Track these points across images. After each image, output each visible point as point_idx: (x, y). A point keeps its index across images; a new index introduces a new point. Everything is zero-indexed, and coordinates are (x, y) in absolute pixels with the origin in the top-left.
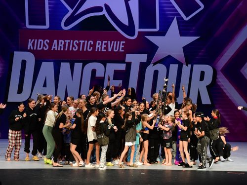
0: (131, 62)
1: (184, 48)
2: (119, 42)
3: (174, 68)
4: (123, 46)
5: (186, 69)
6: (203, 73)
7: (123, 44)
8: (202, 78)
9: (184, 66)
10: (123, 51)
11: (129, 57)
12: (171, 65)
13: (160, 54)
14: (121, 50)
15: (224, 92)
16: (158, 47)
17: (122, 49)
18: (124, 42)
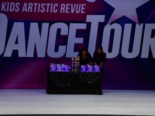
0: (91, 22)
1: (136, 9)
2: (80, 5)
3: (128, 27)
4: (84, 8)
5: (139, 28)
7: (84, 7)
9: (137, 25)
10: (84, 12)
11: (89, 18)
12: (126, 25)
13: (116, 15)
14: (82, 12)
16: (114, 9)
17: (83, 10)
18: (85, 5)
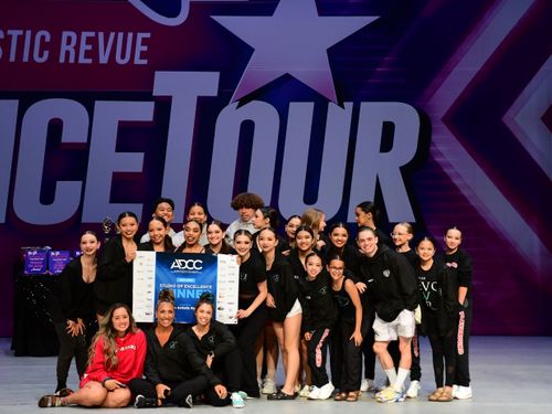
0: (171, 97)
1: (331, 51)
2: (130, 35)
3: (301, 113)
4: (145, 48)
5: (338, 117)
6: (388, 130)
7: (144, 42)
8: (387, 144)
9: (333, 108)
10: (145, 62)
11: (164, 82)
12: (293, 106)
13: (259, 70)
14: (138, 61)
15: (454, 185)
16: (252, 50)
17: (143, 55)
18: (148, 35)
